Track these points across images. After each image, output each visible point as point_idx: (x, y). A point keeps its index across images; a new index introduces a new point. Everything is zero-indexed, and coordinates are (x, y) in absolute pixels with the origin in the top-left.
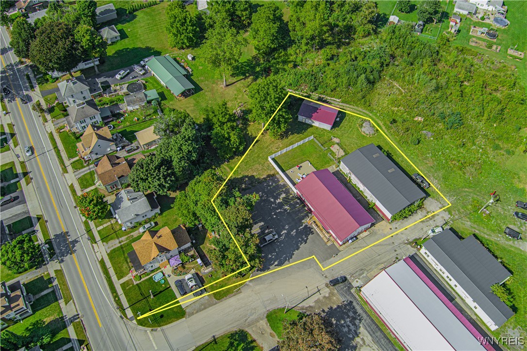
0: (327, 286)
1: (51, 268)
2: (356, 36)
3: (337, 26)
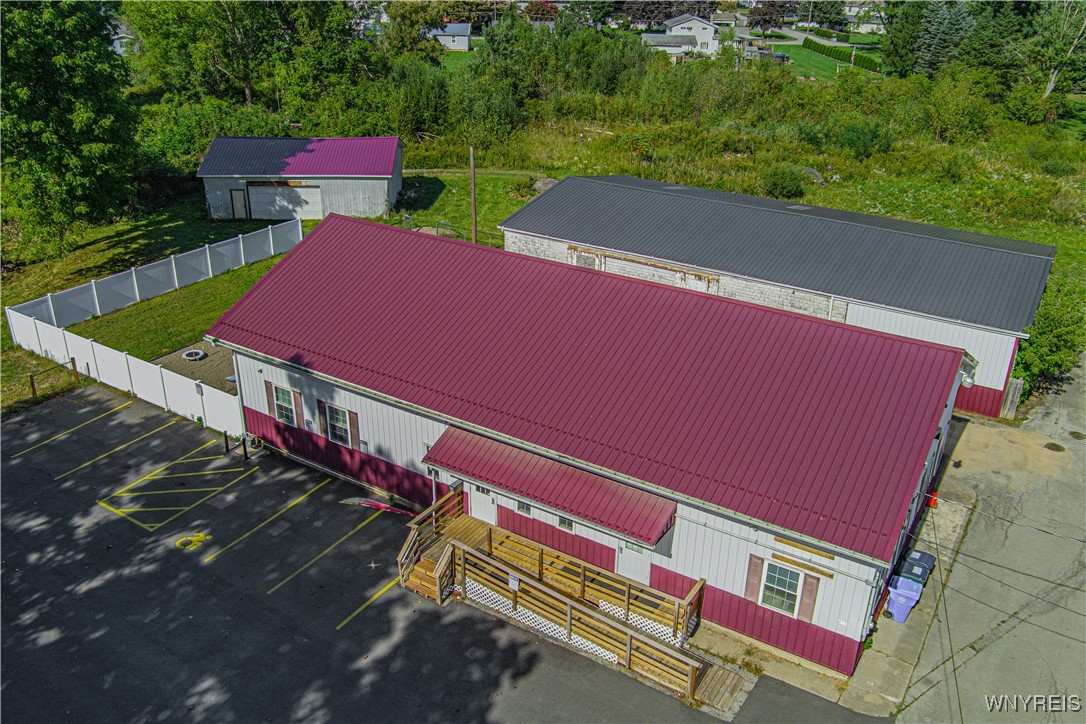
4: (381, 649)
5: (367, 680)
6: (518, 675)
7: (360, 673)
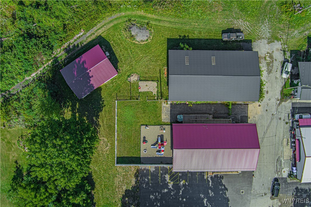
0: (273, 199)
4: (210, 183)
5: (212, 187)
6: (223, 179)
7: (211, 187)
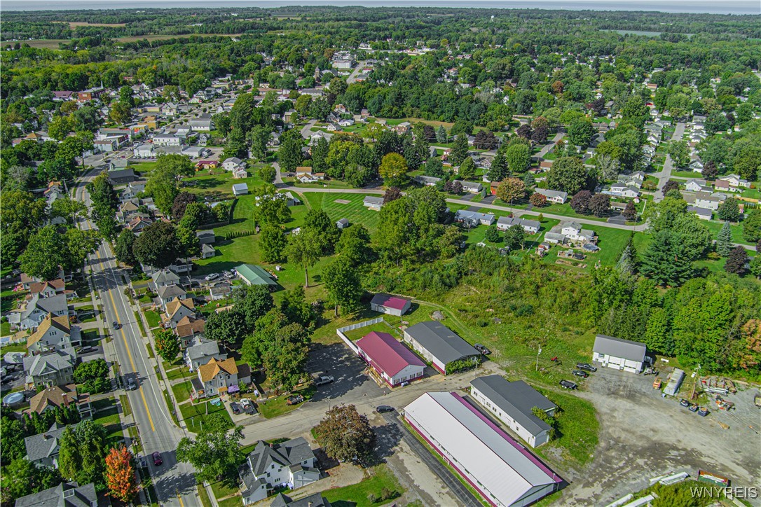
0: (374, 413)
1: (117, 394)
2: (441, 257)
3: (424, 250)
